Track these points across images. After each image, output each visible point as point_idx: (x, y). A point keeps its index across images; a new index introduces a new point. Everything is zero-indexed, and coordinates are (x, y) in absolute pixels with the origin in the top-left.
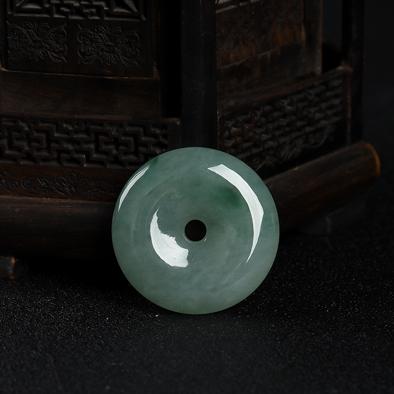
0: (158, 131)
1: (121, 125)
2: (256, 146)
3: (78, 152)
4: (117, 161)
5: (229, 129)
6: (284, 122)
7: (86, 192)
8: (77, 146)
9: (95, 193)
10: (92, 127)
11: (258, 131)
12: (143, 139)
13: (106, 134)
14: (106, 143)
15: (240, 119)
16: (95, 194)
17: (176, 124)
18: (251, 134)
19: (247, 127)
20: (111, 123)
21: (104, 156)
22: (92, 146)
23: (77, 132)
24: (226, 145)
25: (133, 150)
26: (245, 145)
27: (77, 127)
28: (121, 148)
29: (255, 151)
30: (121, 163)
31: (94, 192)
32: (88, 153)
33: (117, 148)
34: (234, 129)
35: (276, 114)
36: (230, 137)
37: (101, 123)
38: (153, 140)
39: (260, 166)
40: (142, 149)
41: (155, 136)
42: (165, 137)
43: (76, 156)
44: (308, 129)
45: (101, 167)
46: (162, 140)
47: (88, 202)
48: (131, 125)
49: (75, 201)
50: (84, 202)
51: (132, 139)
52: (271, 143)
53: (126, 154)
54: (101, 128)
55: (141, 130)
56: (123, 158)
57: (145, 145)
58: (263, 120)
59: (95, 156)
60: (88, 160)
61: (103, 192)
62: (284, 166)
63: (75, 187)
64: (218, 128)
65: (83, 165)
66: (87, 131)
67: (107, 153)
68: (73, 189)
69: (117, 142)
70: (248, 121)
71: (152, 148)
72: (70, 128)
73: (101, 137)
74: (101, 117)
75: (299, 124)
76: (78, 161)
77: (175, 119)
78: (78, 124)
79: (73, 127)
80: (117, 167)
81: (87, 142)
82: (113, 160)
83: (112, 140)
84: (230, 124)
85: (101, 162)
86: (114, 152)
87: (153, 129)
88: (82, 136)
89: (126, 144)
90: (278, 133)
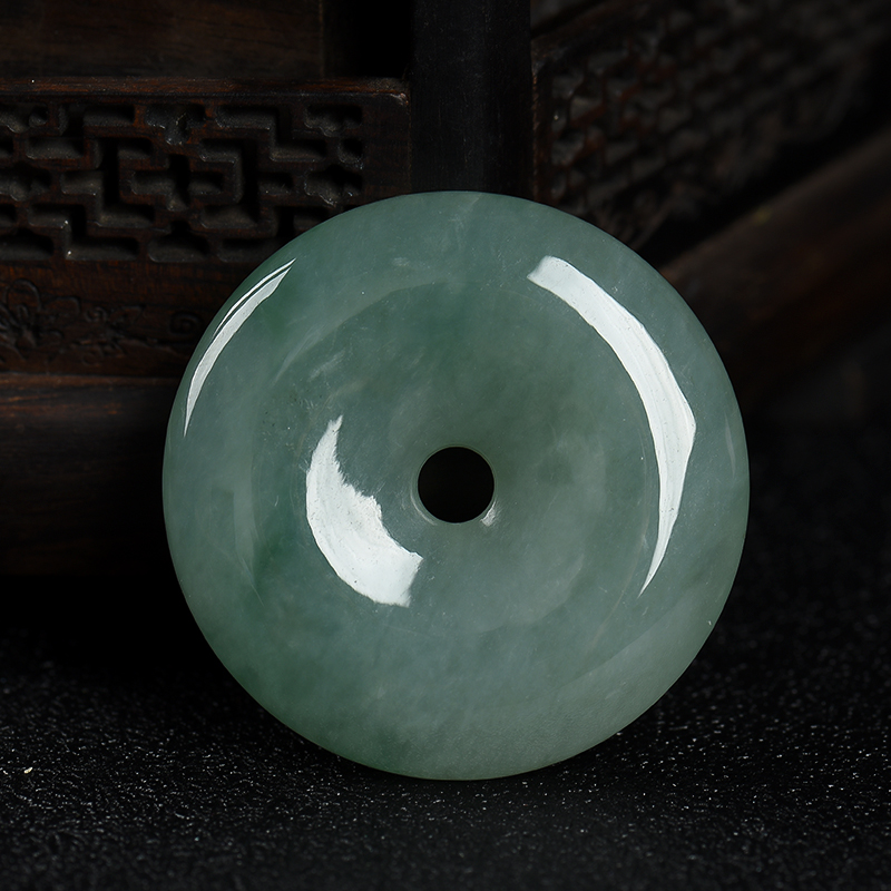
0: (329, 129)
1: (198, 112)
2: (644, 152)
3: (42, 208)
4: (181, 233)
5: (564, 105)
6: (725, 61)
7: (74, 346)
8: (39, 190)
9: (108, 348)
10: (91, 121)
11: (651, 101)
12: (276, 155)
13: (143, 144)
14: (144, 176)
15: (599, 64)
16: (106, 353)
17: (394, 100)
18: (629, 114)
19: (617, 90)
20: (161, 106)
21: (137, 222)
22: (94, 186)
23: (37, 140)
24: (556, 160)
25: (238, 196)
26: (615, 153)
27: (37, 121)
28: (199, 189)
29: (641, 170)
30: (200, 244)
31: (102, 344)
32: (79, 213)
33: (183, 191)
34: (580, 104)
35: (704, 37)
36: (567, 135)
37: (125, 108)
38: (312, 158)
39: (655, 221)
40: (272, 192)
41: (318, 144)
42: (354, 146)
43: (36, 223)
44: (797, 77)
45: (128, 257)
46: (344, 158)
47: (84, 381)
48: (232, 109)
49: (35, 379)
50: (70, 379)
51: (234, 158)
52: (689, 139)
53: (213, 209)
54: (126, 123)
55: (268, 125)
56: (207, 224)
57: (284, 177)
58: (666, 61)
59: (104, 219)
60: (81, 235)
61: (134, 342)
62: (723, 210)
63: (36, 330)
64: (534, 107)
65: (63, 255)
66: (76, 135)
67: (147, 210)
68: (28, 336)
69: (181, 171)
70: (619, 72)
71: (309, 189)
72: (16, 127)
73: (125, 154)
74: (126, 87)
75: (771, 61)
76: (44, 242)
77: (388, 84)
78: (42, 113)
79: (25, 120)
80: (183, 255)
81: (74, 174)
82: (167, 231)
83: (167, 165)
84: (566, 86)
85: (128, 243)
86: (174, 204)
87: (310, 123)
88: (59, 152)
89: (215, 177)
90: (706, 100)
